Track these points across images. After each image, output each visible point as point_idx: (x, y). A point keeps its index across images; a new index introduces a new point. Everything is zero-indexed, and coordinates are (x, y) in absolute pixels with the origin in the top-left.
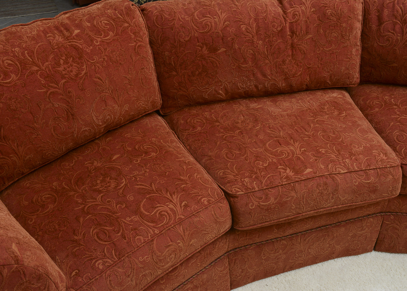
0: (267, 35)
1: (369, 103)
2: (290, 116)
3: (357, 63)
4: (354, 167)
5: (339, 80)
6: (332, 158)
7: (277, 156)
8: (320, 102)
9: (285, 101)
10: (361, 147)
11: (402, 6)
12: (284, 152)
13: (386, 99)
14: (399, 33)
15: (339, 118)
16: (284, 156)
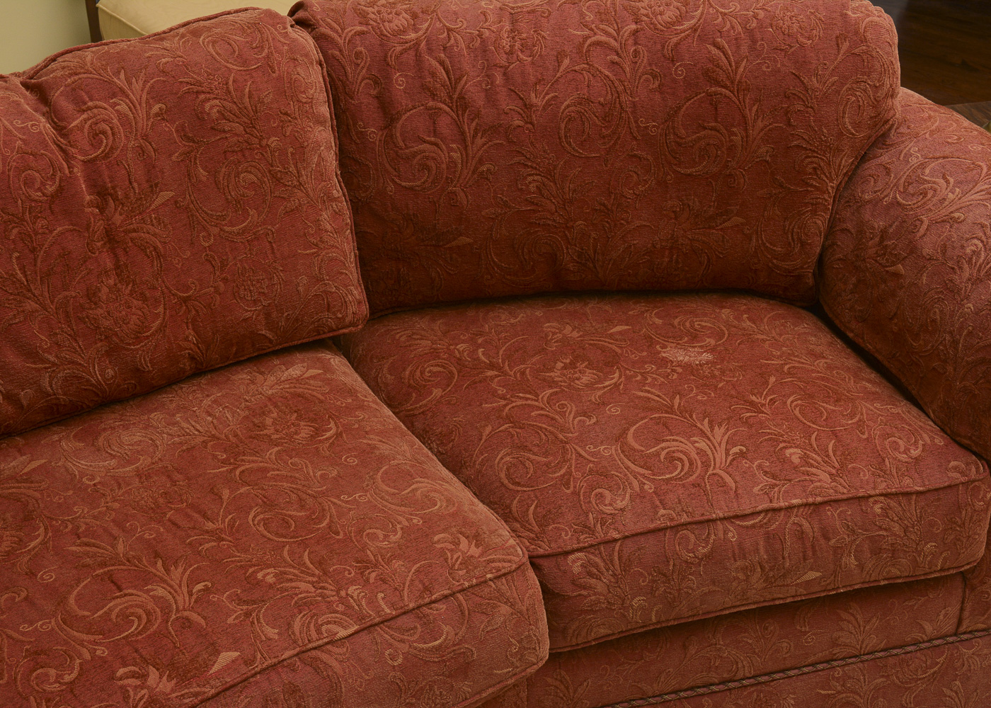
0: (13, 215)
1: (412, 374)
2: (148, 477)
3: (345, 256)
4: (380, 606)
5: (297, 320)
6: (302, 595)
7: (110, 631)
8: (247, 408)
9: (126, 427)
10: (395, 532)
11: (443, 55)
12: (132, 614)
13: (459, 352)
14: (453, 141)
15: (317, 448)
16: (133, 628)
